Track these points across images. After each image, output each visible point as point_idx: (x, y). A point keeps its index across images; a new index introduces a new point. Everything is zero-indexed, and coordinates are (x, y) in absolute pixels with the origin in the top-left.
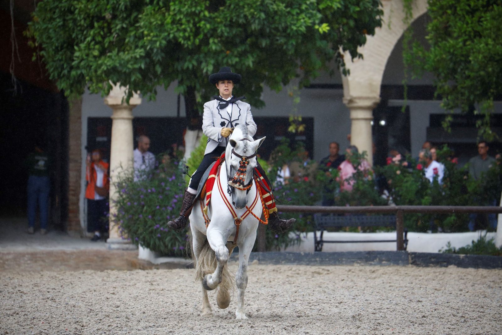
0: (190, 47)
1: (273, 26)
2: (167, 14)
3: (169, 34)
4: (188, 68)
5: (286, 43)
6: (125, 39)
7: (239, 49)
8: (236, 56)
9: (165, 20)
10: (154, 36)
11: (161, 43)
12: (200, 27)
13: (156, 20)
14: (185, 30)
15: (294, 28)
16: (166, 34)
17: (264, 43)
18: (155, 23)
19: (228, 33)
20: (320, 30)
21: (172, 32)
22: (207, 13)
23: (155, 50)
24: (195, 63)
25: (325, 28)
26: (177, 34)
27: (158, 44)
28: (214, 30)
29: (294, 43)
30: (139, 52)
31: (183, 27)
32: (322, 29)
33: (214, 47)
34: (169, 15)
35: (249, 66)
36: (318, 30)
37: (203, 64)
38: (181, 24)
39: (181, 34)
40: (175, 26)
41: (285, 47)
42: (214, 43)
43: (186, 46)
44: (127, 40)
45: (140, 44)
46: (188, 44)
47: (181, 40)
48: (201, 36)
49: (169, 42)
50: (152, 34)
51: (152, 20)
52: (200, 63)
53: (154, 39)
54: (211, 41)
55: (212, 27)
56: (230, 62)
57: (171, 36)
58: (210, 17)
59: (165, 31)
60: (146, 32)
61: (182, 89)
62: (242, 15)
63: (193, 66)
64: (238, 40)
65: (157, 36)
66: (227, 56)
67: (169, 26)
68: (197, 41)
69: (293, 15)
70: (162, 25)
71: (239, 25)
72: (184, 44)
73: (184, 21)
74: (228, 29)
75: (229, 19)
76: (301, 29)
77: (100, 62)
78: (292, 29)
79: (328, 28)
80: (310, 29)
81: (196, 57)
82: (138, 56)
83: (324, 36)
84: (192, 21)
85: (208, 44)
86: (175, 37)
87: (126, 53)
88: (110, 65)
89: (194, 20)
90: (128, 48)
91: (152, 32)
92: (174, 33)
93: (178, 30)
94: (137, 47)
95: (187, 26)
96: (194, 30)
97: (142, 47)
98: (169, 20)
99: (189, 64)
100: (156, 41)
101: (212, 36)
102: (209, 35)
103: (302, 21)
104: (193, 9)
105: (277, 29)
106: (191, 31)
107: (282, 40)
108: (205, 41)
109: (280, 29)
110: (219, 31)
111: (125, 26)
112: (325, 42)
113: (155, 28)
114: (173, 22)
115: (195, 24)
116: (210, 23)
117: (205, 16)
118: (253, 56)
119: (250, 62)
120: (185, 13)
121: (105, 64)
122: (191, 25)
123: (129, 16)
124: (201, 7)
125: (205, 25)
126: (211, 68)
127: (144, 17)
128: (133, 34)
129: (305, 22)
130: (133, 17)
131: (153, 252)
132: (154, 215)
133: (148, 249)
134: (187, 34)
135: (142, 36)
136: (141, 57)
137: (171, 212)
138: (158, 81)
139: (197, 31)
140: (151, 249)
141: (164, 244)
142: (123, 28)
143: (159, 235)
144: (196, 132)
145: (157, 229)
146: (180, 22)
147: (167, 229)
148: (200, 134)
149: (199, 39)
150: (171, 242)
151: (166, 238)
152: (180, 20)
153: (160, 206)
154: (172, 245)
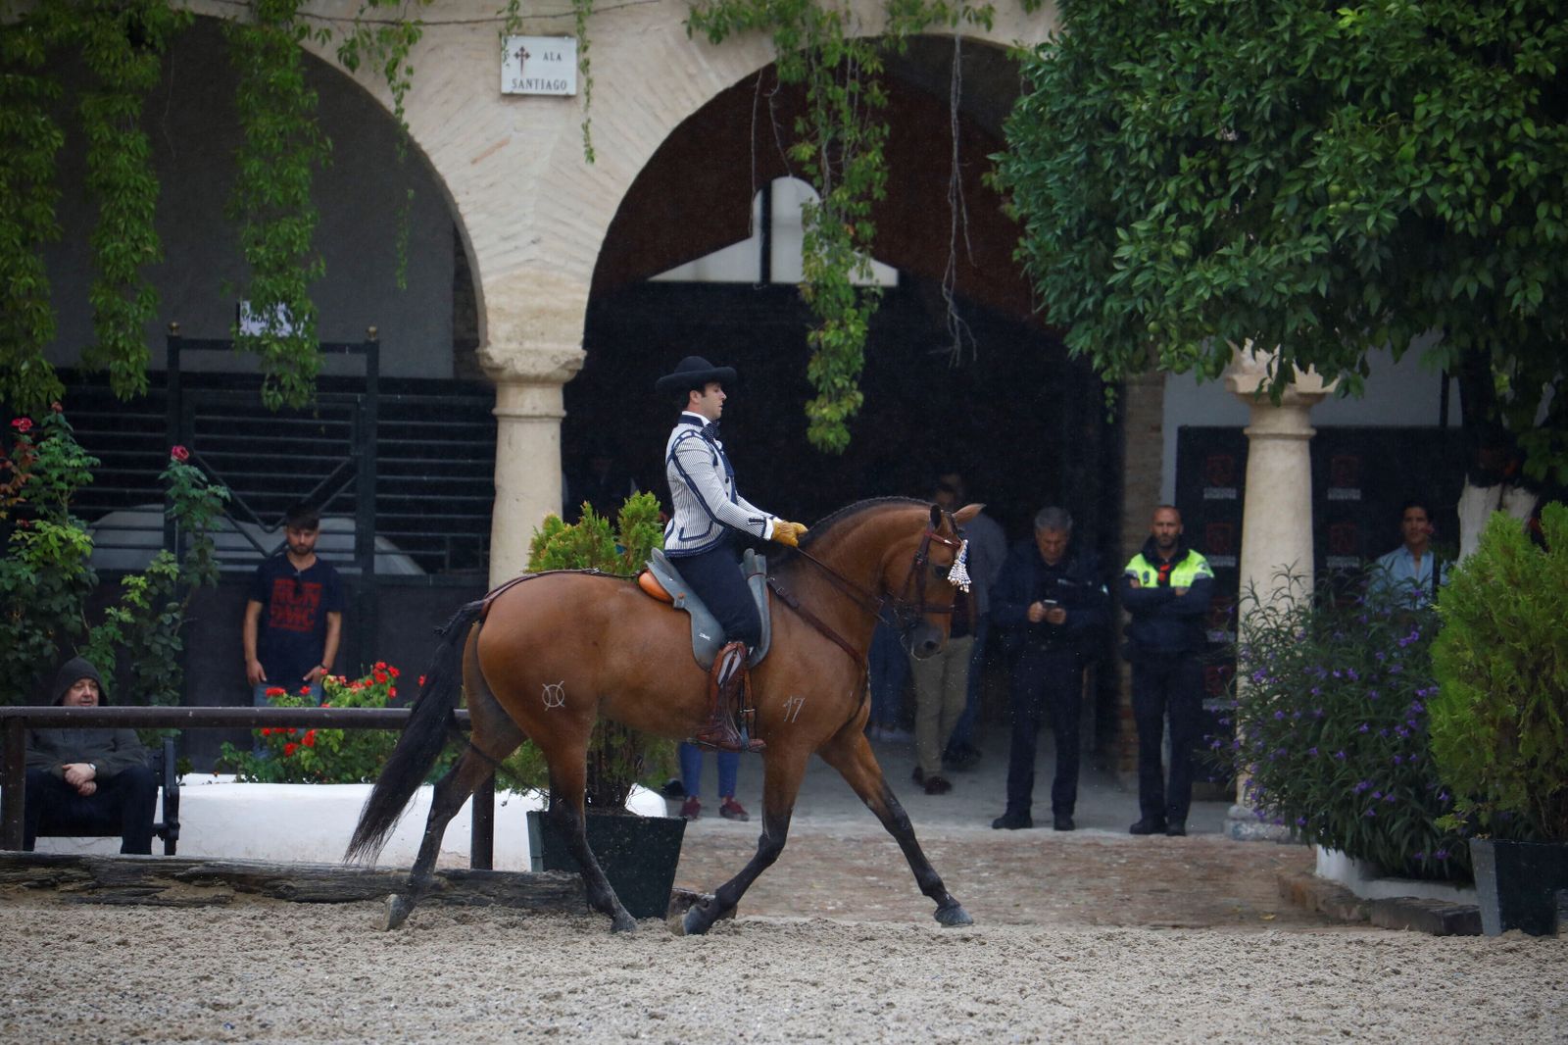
0: (1473, 231)
2: (1403, 130)
3: (1408, 191)
4: (1465, 292)
6: (1271, 207)
9: (1398, 149)
10: (1359, 200)
11: (1378, 220)
12: (1506, 170)
13: (1369, 148)
14: (1458, 180)
16: (1398, 192)
18: (1362, 159)
21: (1416, 185)
22: (1530, 128)
23: (1362, 242)
24: (1488, 281)
26: (1430, 192)
27: (1370, 222)
28: (1554, 179)
30: (1314, 244)
31: (1453, 168)
33: (1550, 232)
34: (1410, 132)
37: (1513, 284)
38: (1448, 162)
39: (1445, 191)
40: (1426, 167)
42: (1551, 216)
43: (1460, 226)
44: (1277, 210)
45: (1316, 221)
46: (1464, 222)
47: (1445, 210)
48: (1508, 198)
49: (1406, 217)
50: (1353, 193)
51: (1356, 150)
52: (1502, 279)
53: (1360, 207)
54: (1542, 211)
55: (1546, 169)
57: (1415, 196)
58: (1540, 140)
59: (1396, 182)
60: (1334, 188)
61: (1443, 361)
63: (1482, 289)
65: (1369, 199)
67: (1409, 168)
68: (1496, 213)
70: (1387, 161)
72: (1453, 222)
73: (1454, 151)
77: (1191, 277)
81: (1490, 262)
82: (1308, 258)
84: (1481, 152)
85: (1531, 220)
86: (1424, 202)
87: (1274, 247)
88: (1220, 286)
89: (1488, 147)
90: (1279, 234)
91: (1354, 186)
92: (1422, 189)
93: (1437, 179)
94: (1306, 230)
95: (1465, 167)
96: (1486, 178)
97: (1322, 229)
98: (1409, 150)
99: (1467, 285)
100: (1364, 215)
101: (1546, 196)
102: (1535, 196)
104: (1488, 115)
106: (1478, 181)
108: (1522, 212)
111: (1270, 166)
113: (1365, 174)
114: (1422, 156)
115: (1490, 162)
116: (1540, 159)
117: (1524, 134)
120: (1461, 126)
121: (1208, 281)
122: (1478, 164)
123: (1285, 136)
124: (1514, 107)
125: (1522, 163)
126: (1536, 295)
127: (1331, 142)
128: (1294, 189)
130: (1295, 139)
131: (1357, 861)
132: (1354, 750)
133: (1341, 853)
134: (1462, 191)
135: (1322, 199)
136: (1318, 258)
137: (1407, 742)
138: (1373, 332)
139: (1497, 185)
140: (1349, 854)
141: (1388, 839)
142: (1264, 173)
143: (1370, 812)
144: (1496, 490)
145: (1364, 794)
146: (1443, 155)
147: (1390, 797)
148: (1508, 498)
149: (1502, 206)
150: (1408, 836)
151: (1394, 822)
152: (1445, 146)
153: (1372, 724)
154: (1411, 843)
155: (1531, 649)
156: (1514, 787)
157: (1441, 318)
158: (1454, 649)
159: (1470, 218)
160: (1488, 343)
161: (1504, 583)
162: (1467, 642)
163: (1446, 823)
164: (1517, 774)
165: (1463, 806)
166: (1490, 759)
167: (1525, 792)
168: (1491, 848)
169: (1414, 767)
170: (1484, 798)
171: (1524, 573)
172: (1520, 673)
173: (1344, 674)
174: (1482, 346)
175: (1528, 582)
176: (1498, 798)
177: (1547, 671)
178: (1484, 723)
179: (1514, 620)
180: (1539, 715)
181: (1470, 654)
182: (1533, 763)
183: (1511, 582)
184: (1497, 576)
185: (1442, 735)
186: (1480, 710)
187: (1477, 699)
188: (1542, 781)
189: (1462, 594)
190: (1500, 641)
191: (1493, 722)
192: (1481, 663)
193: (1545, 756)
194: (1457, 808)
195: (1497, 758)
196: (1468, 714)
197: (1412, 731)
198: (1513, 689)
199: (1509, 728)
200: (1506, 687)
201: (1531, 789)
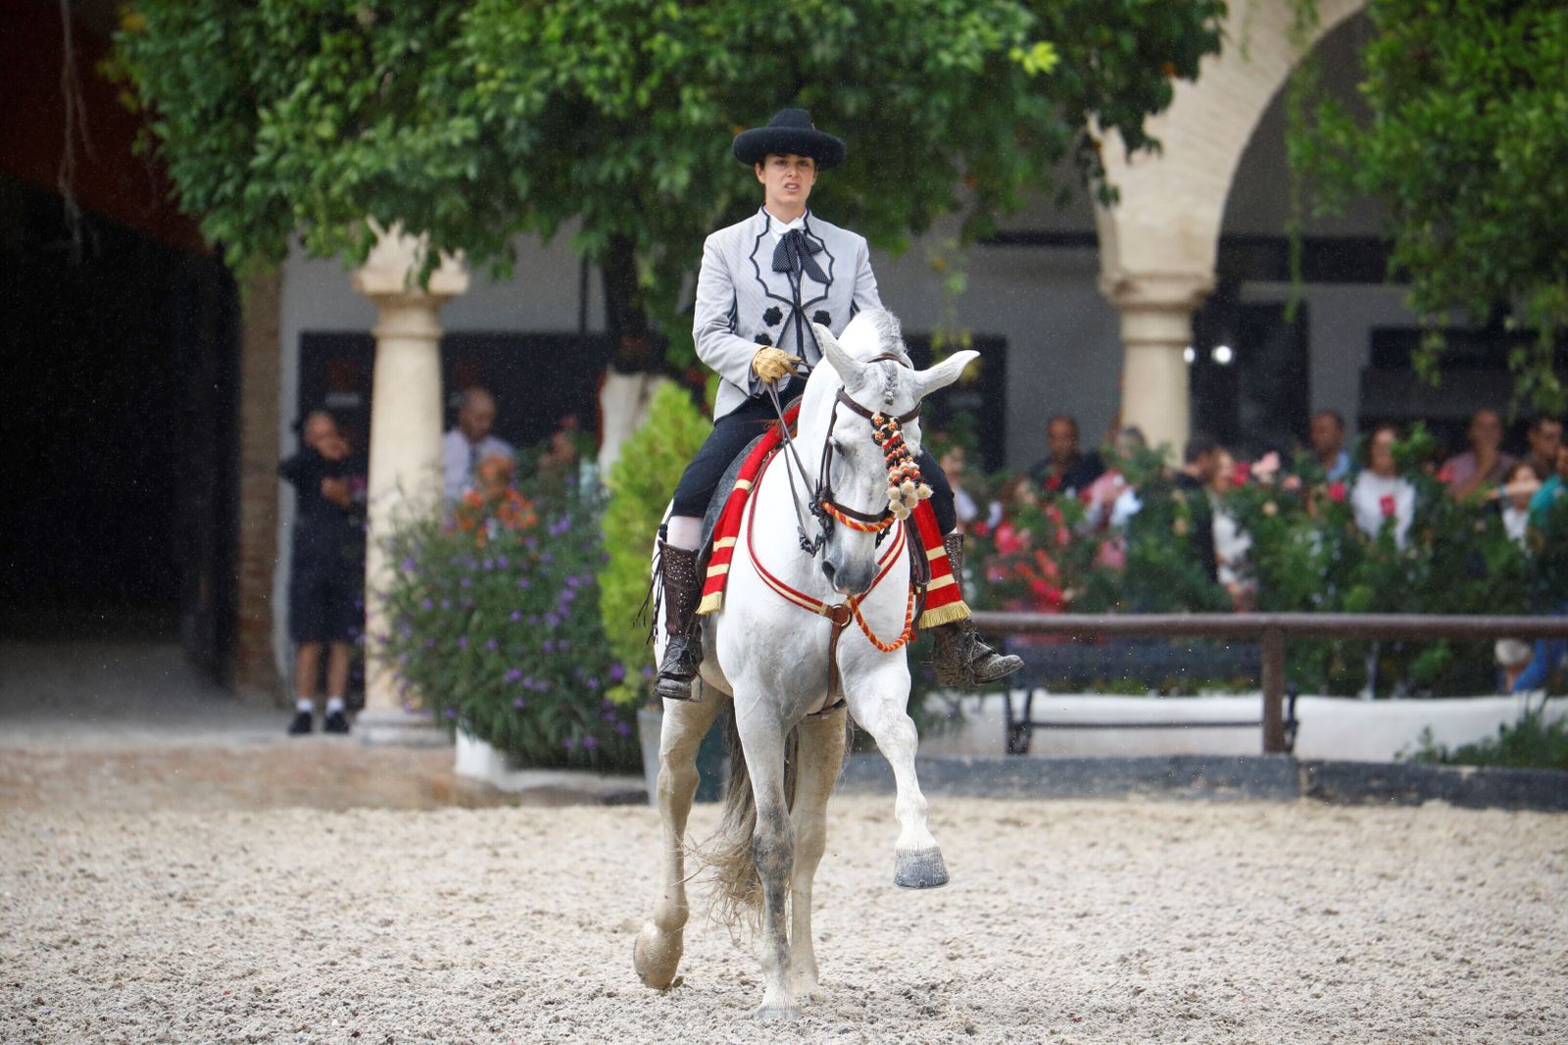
0: (620, 113)
1: (881, 50)
2: (548, 10)
3: (555, 73)
4: (612, 177)
5: (921, 104)
6: (415, 89)
9: (543, 28)
10: (508, 80)
11: (528, 101)
12: (651, 52)
13: (515, 28)
14: (604, 61)
15: (947, 58)
16: (545, 72)
17: (852, 103)
18: (510, 38)
19: (739, 71)
20: (1028, 64)
21: (563, 66)
22: (673, 10)
23: (511, 124)
24: (635, 164)
25: (1041, 57)
26: (578, 73)
27: (520, 103)
28: (698, 60)
29: (946, 104)
30: (462, 128)
31: (599, 50)
32: (1034, 61)
33: (696, 114)
34: (555, 12)
36: (1021, 63)
37: (659, 169)
38: (593, 43)
39: (593, 72)
40: (572, 48)
41: (916, 117)
42: (695, 100)
43: (607, 110)
44: (423, 91)
45: (464, 101)
46: (613, 104)
47: (594, 93)
48: (654, 80)
49: (555, 98)
50: (501, 73)
51: (503, 29)
52: (649, 162)
53: (510, 88)
54: (686, 94)
55: (690, 53)
57: (563, 78)
58: (685, 22)
59: (542, 63)
60: (482, 68)
61: (595, 242)
62: (783, 16)
63: (630, 174)
64: (770, 94)
65: (517, 79)
67: (555, 49)
68: (643, 96)
69: (942, 16)
70: (534, 43)
71: (776, 48)
72: (599, 107)
73: (601, 31)
74: (739, 60)
75: (741, 28)
76: (966, 61)
77: (338, 158)
78: (939, 63)
79: (1053, 58)
80: (997, 62)
81: (637, 144)
82: (457, 141)
83: (1040, 83)
84: (626, 33)
85: (677, 103)
86: (573, 84)
87: (421, 130)
88: (368, 169)
89: (633, 28)
90: (426, 115)
91: (501, 64)
92: (569, 70)
93: (584, 61)
94: (453, 112)
95: (611, 48)
96: (632, 59)
97: (469, 112)
98: (554, 29)
99: (612, 168)
100: (512, 97)
101: (690, 79)
102: (679, 78)
103: (972, 34)
105: (893, 61)
106: (624, 63)
107: (909, 95)
108: (668, 96)
109: (904, 58)
110: (712, 64)
111: (415, 46)
112: (1041, 101)
113: (512, 54)
114: (568, 36)
115: (635, 43)
116: (684, 39)
117: (666, 17)
120: (606, 7)
121: (356, 165)
122: (623, 45)
123: (429, 15)
125: (667, 45)
126: (682, 178)
127: (477, 20)
128: (441, 71)
129: (981, 38)
130: (441, 18)
131: (502, 753)
132: (505, 640)
133: (488, 745)
134: (610, 72)
135: (469, 80)
136: (467, 143)
138: (520, 218)
139: (642, 66)
140: (495, 746)
141: (536, 728)
142: (409, 54)
143: (518, 701)
144: (638, 379)
145: (514, 682)
146: (588, 36)
148: (652, 390)
149: (648, 88)
150: (556, 725)
151: (541, 711)
152: (590, 28)
157: (587, 202)
159: (617, 99)
160: (634, 228)
169: (564, 654)
174: (628, 232)
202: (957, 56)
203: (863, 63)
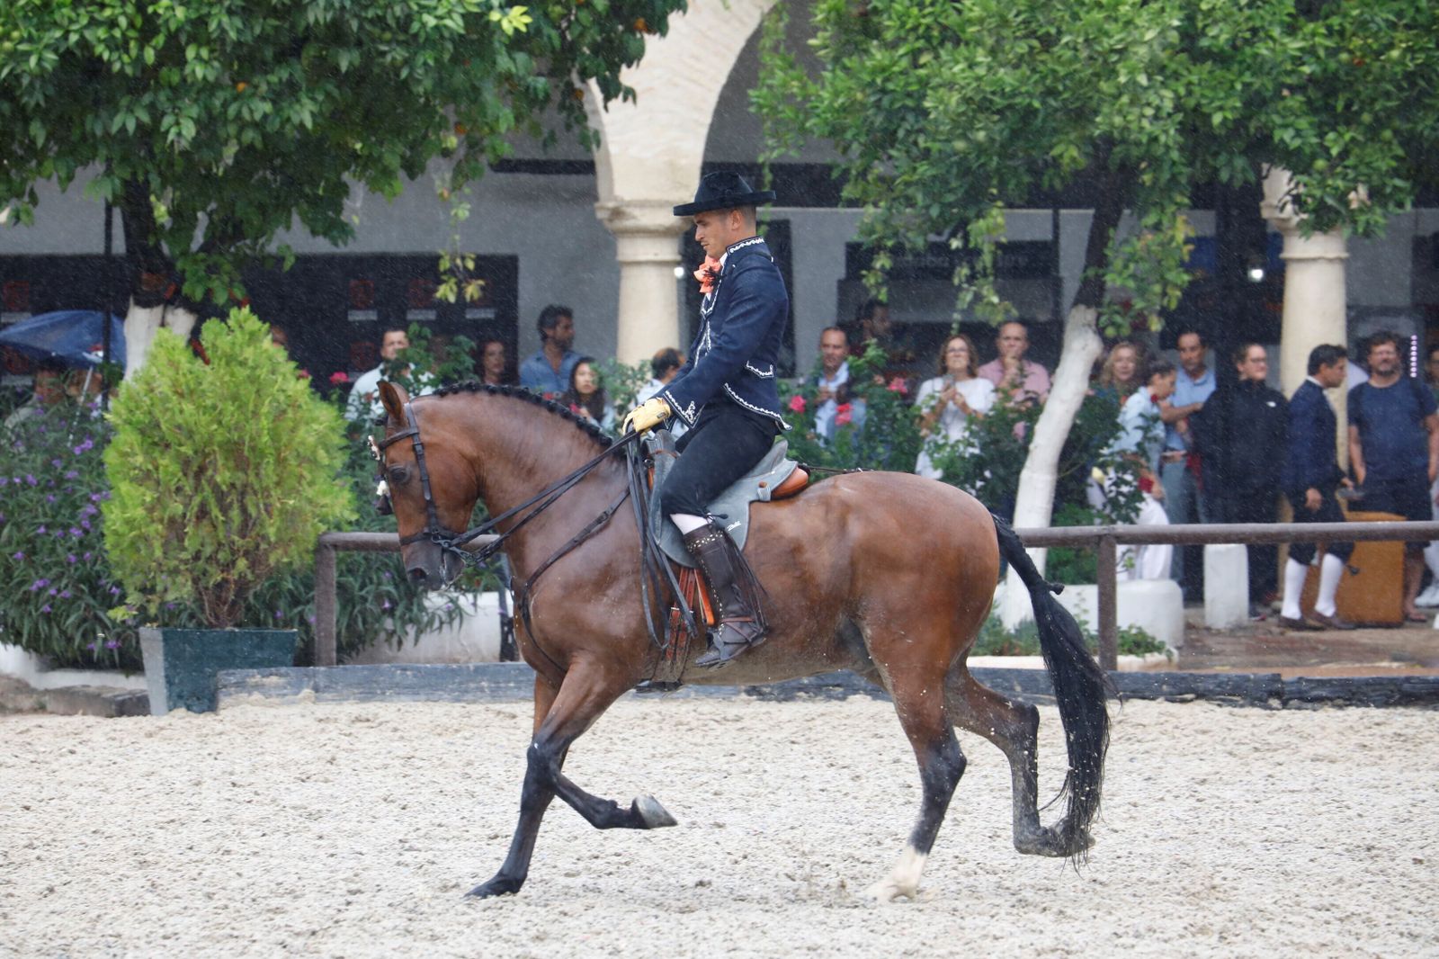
0: (129, 70)
1: (370, 14)
3: (67, 33)
4: (123, 129)
5: (406, 62)
7: (274, 79)
8: (263, 99)
10: (21, 41)
11: (40, 60)
12: (156, 15)
14: (112, 24)
15: (431, 21)
16: (58, 34)
17: (345, 60)
19: (239, 31)
20: (505, 25)
21: (74, 27)
23: (25, 81)
24: (145, 118)
25: (517, 19)
26: (88, 34)
27: (33, 61)
28: (201, 22)
29: (431, 62)
31: (108, 12)
32: (510, 22)
33: (200, 71)
35: (302, 125)
36: (499, 23)
37: (167, 121)
38: (103, 6)
39: (102, 33)
40: (82, 11)
41: (404, 73)
42: (198, 58)
43: (116, 67)
46: (120, 63)
47: (100, 49)
48: (160, 40)
49: (66, 57)
50: (15, 34)
52: (157, 116)
53: (23, 47)
54: (190, 53)
55: (193, 16)
56: (246, 115)
57: (74, 38)
59: (56, 24)
61: (106, 191)
63: (140, 125)
64: (269, 53)
65: (30, 40)
66: (236, 98)
67: (67, 11)
68: (150, 55)
72: (110, 63)
74: (238, 23)
76: (448, 22)
78: (424, 25)
79: (527, 20)
80: (477, 23)
81: (147, 98)
83: (519, 41)
85: (182, 62)
86: (84, 44)
91: (16, 27)
92: (79, 31)
93: (93, 22)
95: (118, 11)
96: (139, 22)
99: (127, 121)
100: (27, 54)
101: (193, 39)
102: (183, 39)
105: (380, 21)
106: (131, 25)
107: (399, 54)
108: (173, 54)
109: (391, 21)
110: (213, 26)
112: (520, 57)
113: (26, 17)
115: (141, 7)
118: (313, 99)
119: (304, 113)
122: (130, 9)
125: (170, 8)
126: (189, 130)
131: (34, 655)
132: (32, 552)
133: (19, 648)
134: (117, 33)
137: (81, 542)
138: (40, 164)
139: (149, 27)
140: (26, 648)
141: (63, 632)
143: (46, 608)
144: (158, 311)
145: (41, 590)
147: (68, 593)
148: (169, 318)
149: (154, 48)
150: (81, 630)
151: (68, 616)
153: (48, 526)
154: (84, 636)
155: (196, 452)
156: (180, 579)
157: (103, 152)
158: (125, 455)
159: (126, 58)
160: (147, 173)
161: (170, 394)
162: (137, 449)
163: (119, 614)
164: (182, 567)
165: (134, 598)
166: (158, 553)
167: (190, 583)
168: (158, 634)
169: (88, 565)
170: (152, 590)
171: (188, 386)
172: (185, 474)
173: (24, 481)
174: (141, 178)
175: (192, 392)
176: (166, 590)
177: (210, 472)
178: (153, 521)
179: (179, 427)
180: (203, 513)
181: (140, 459)
182: (197, 557)
183: (176, 392)
184: (163, 386)
185: (116, 533)
186: (150, 510)
187: (148, 499)
188: (205, 573)
189: (132, 405)
190: (167, 446)
191: (161, 521)
192: (150, 467)
193: (208, 550)
194: (128, 601)
195: (165, 553)
196: (139, 512)
197: (86, 532)
198: (179, 490)
199: (175, 527)
200: (173, 488)
201: (196, 581)
202: (440, 18)
203: (354, 24)
